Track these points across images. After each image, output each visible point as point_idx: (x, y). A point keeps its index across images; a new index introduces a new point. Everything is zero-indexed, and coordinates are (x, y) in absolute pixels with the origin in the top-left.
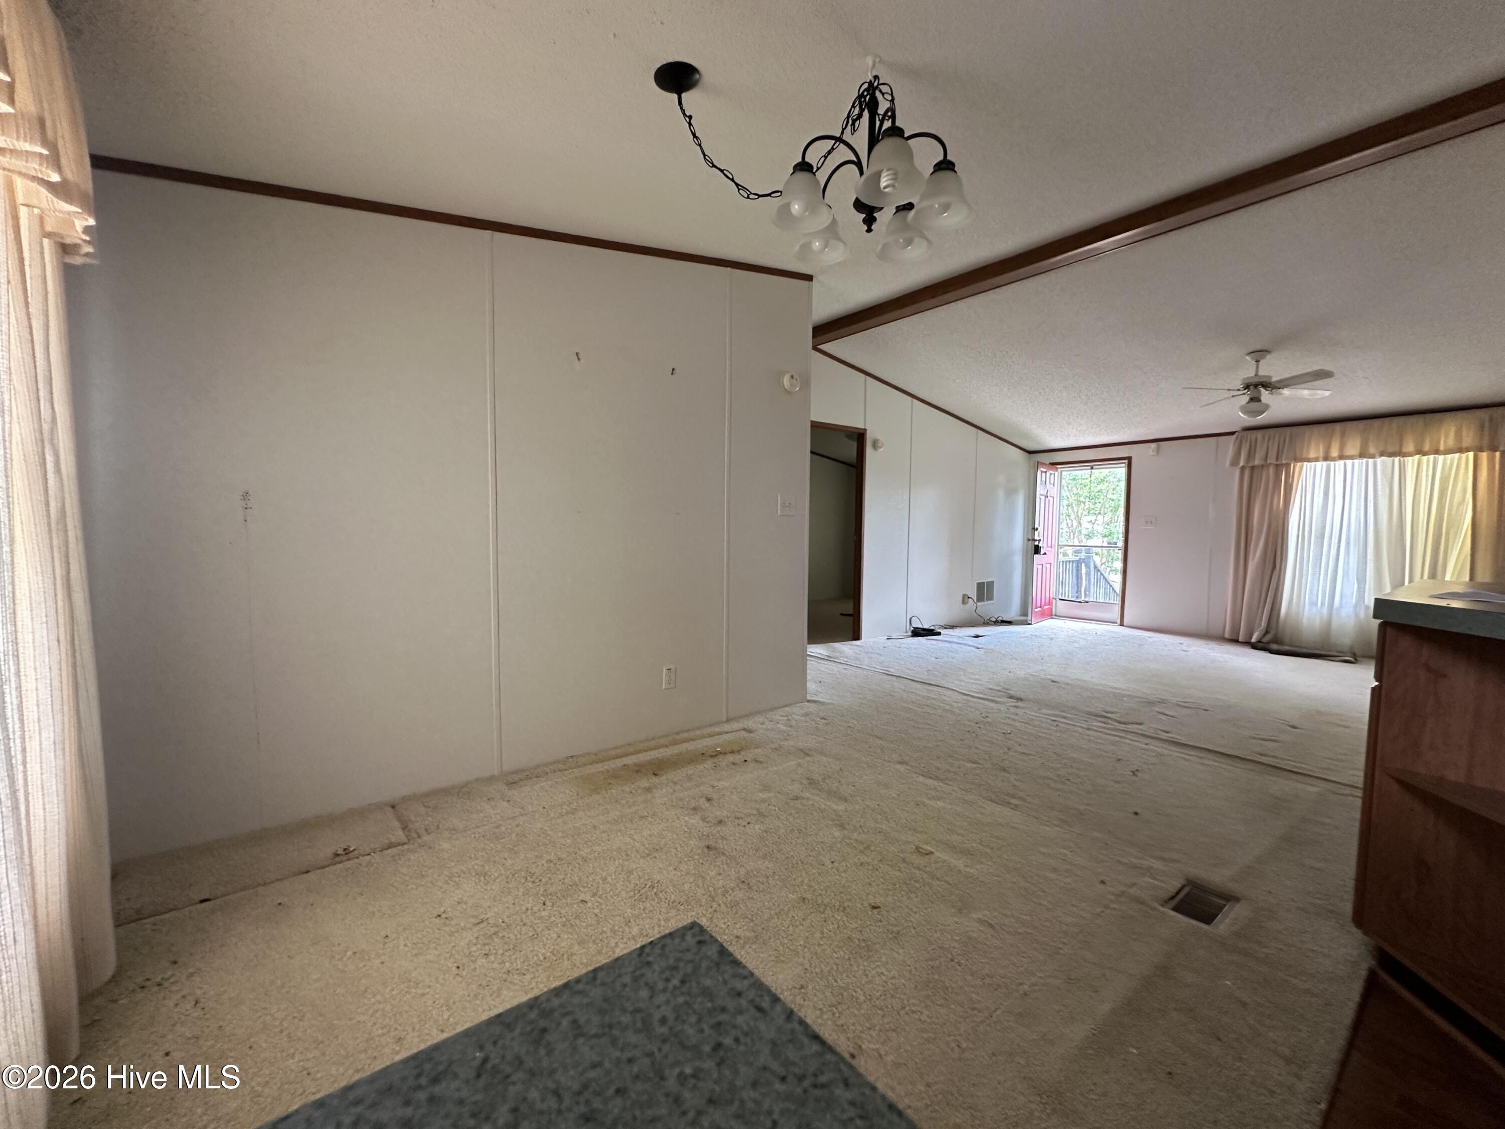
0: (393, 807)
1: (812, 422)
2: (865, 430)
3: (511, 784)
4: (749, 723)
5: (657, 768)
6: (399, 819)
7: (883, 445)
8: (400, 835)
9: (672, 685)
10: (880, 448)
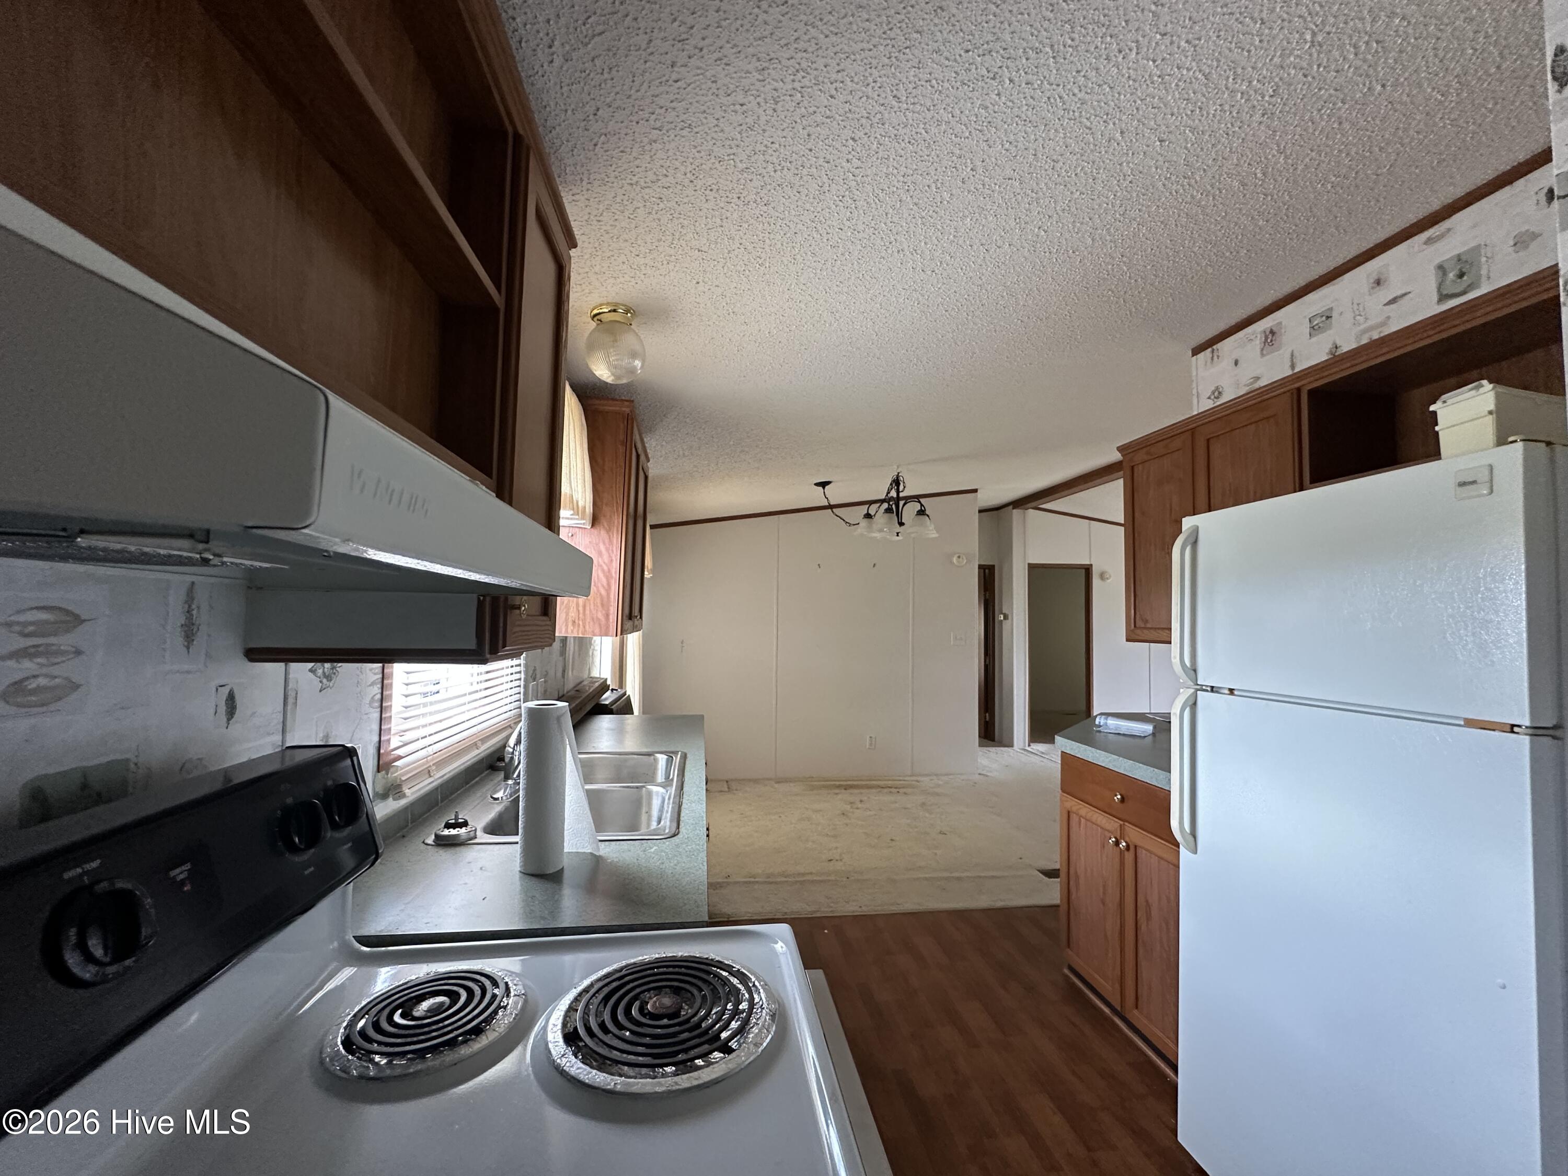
0: (727, 782)
1: (1029, 564)
2: (1091, 565)
3: (778, 782)
4: (919, 778)
5: (846, 788)
6: (728, 785)
7: (1110, 576)
8: (727, 789)
9: (873, 747)
10: (1107, 579)
